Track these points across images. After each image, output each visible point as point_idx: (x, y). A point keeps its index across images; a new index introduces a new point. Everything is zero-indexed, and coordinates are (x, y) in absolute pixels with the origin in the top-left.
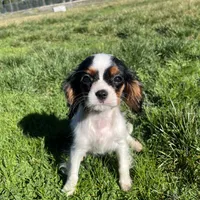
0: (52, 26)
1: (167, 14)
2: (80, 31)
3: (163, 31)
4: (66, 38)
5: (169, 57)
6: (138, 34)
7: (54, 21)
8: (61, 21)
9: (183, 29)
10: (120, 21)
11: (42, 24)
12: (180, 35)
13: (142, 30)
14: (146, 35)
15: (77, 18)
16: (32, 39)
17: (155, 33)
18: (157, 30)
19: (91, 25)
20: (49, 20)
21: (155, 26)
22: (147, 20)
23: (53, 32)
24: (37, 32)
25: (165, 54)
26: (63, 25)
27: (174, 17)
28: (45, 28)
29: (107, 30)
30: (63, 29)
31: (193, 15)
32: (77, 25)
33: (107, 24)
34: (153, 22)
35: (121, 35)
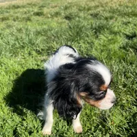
0: (16, 10)
1: (97, 4)
2: (38, 14)
3: (95, 16)
4: (29, 19)
5: (100, 32)
6: (79, 17)
7: (18, 7)
8: (24, 7)
9: (108, 15)
10: (66, 8)
11: (9, 9)
12: (106, 19)
13: (82, 14)
14: (85, 18)
15: (34, 5)
16: (3, 19)
17: (90, 17)
18: (91, 15)
19: (45, 10)
20: (14, 6)
21: (90, 12)
22: (85, 8)
23: (19, 15)
24: (6, 15)
25: (98, 30)
26: (25, 10)
27: (102, 6)
28: (12, 12)
29: (57, 14)
30: (26, 13)
31: (114, 5)
32: (36, 10)
33: (57, 10)
34: (89, 9)
35: (68, 18)
